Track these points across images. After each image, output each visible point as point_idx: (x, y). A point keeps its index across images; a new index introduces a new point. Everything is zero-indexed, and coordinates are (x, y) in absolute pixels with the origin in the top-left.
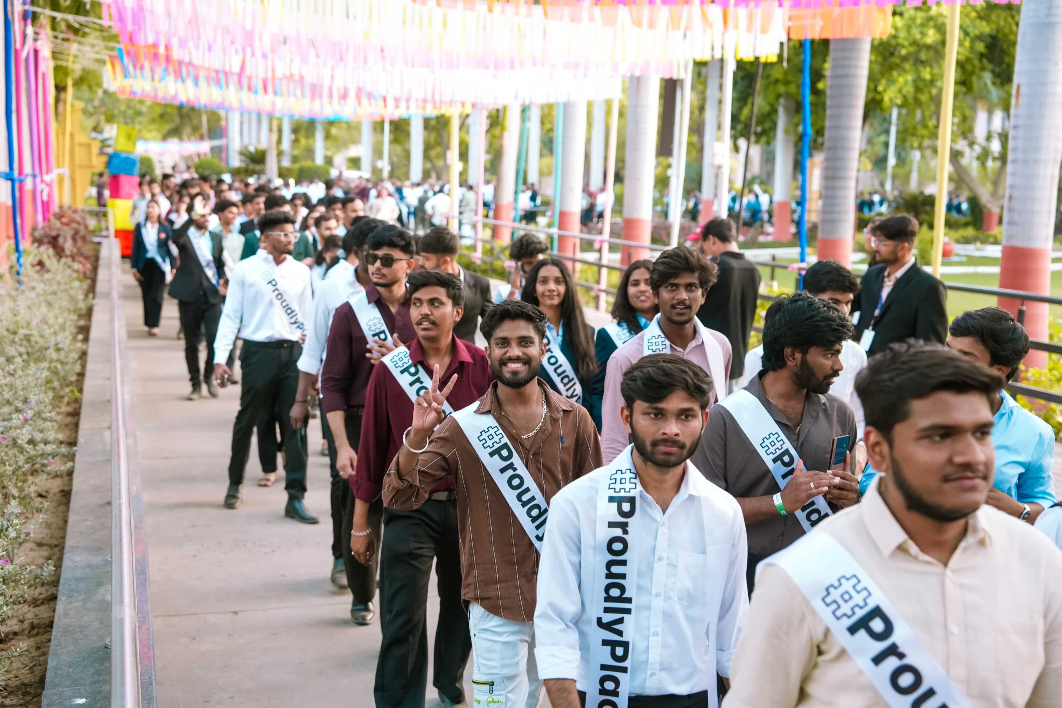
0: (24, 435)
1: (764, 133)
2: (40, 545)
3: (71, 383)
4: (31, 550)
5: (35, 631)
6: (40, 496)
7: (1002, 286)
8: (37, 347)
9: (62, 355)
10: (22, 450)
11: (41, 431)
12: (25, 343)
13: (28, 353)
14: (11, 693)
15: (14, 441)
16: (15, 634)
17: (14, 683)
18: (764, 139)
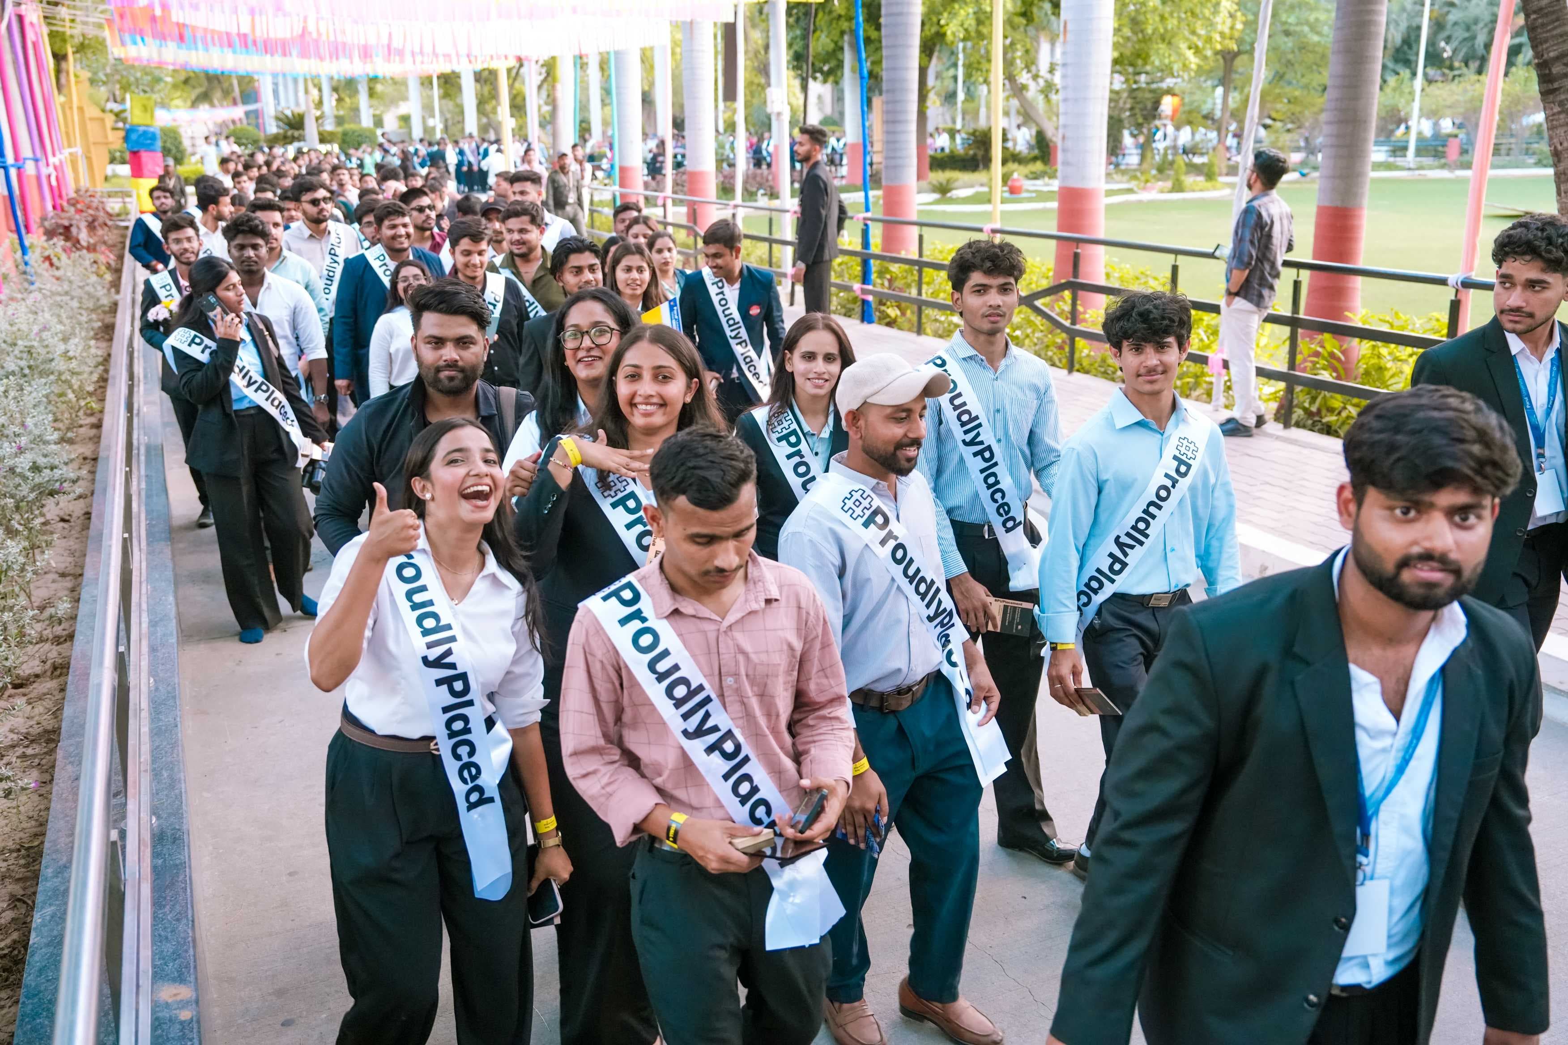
0: (23, 463)
1: (831, 72)
2: (63, 575)
3: (90, 394)
4: (54, 581)
5: (58, 672)
6: (63, 520)
7: (1061, 228)
8: (41, 358)
9: (74, 364)
10: (25, 478)
11: (45, 456)
12: (25, 355)
13: (30, 367)
14: (32, 741)
15: (12, 470)
16: (37, 676)
17: (36, 730)
18: (831, 79)
